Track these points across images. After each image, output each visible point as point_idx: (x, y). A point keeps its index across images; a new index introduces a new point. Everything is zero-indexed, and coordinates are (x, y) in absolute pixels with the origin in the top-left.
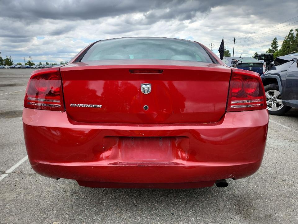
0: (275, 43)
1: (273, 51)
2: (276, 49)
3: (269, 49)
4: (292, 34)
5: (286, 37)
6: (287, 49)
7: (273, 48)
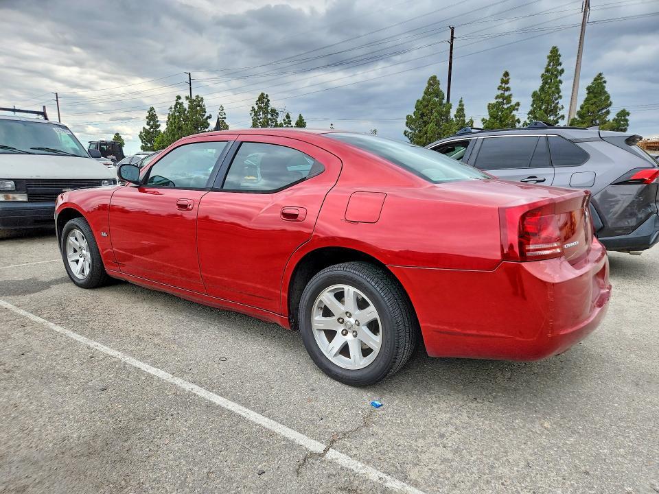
0: (152, 117)
1: (153, 132)
2: (158, 130)
3: (144, 128)
4: (181, 104)
5: (171, 108)
6: (177, 131)
7: (152, 127)
